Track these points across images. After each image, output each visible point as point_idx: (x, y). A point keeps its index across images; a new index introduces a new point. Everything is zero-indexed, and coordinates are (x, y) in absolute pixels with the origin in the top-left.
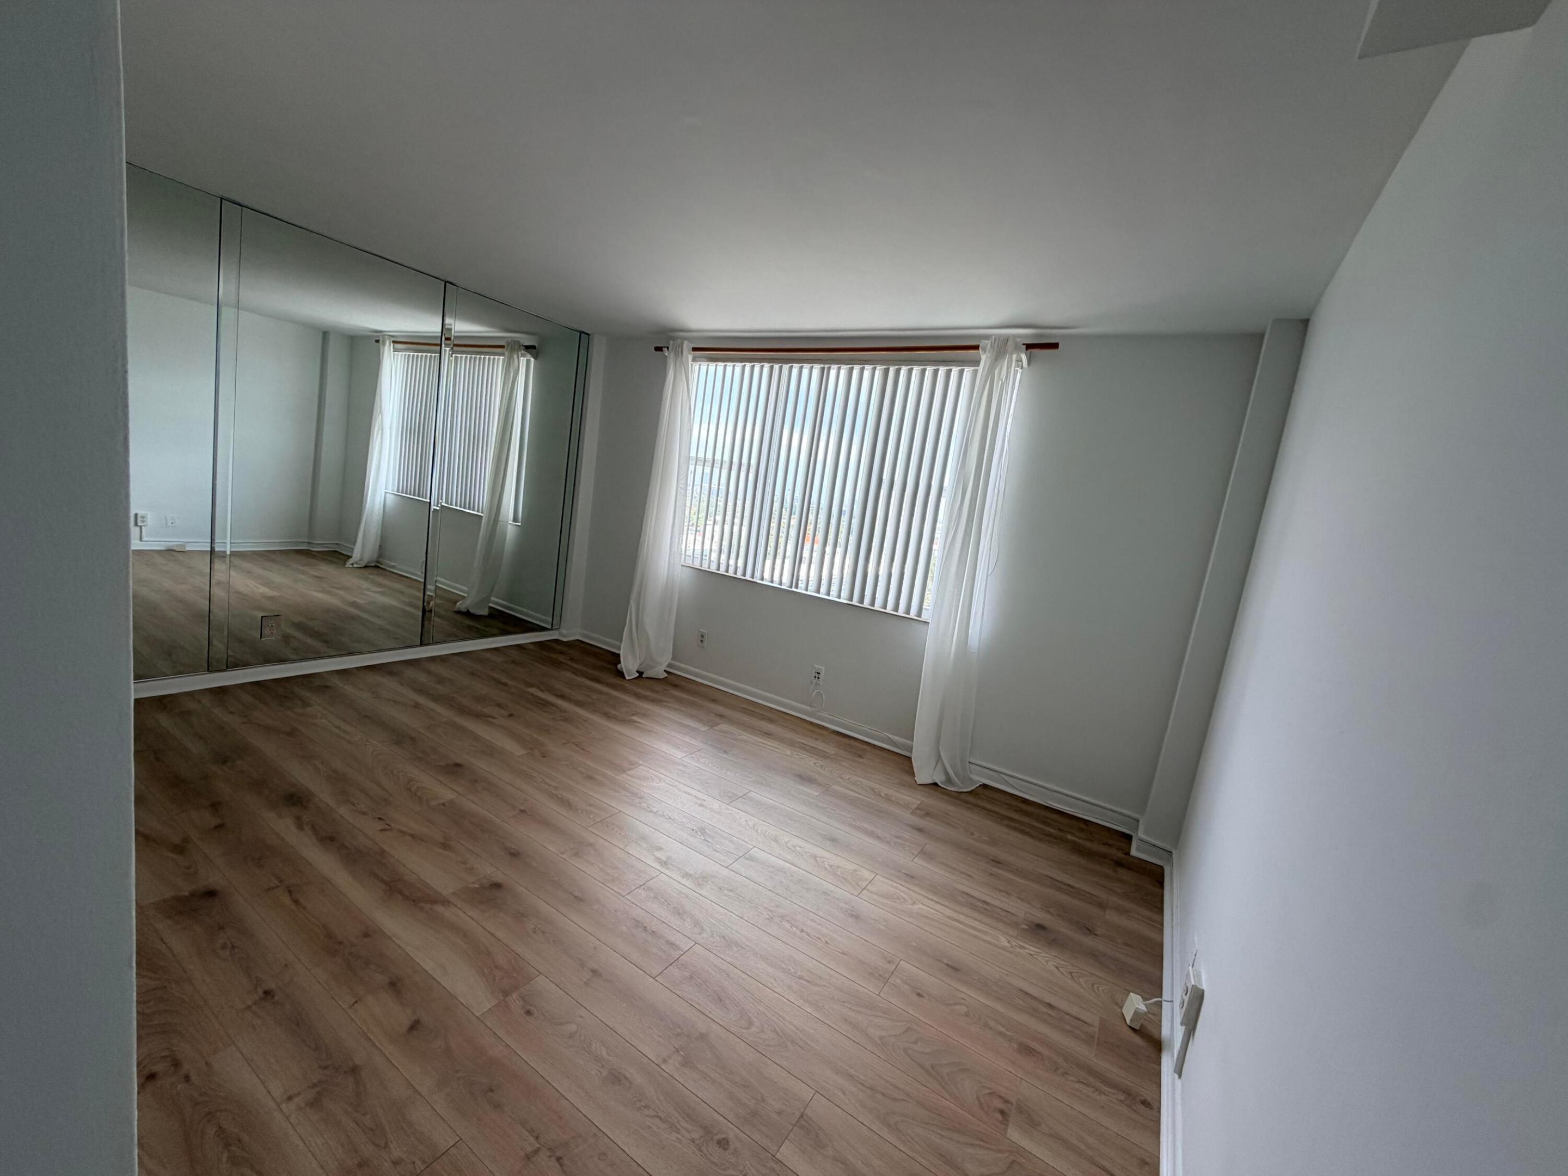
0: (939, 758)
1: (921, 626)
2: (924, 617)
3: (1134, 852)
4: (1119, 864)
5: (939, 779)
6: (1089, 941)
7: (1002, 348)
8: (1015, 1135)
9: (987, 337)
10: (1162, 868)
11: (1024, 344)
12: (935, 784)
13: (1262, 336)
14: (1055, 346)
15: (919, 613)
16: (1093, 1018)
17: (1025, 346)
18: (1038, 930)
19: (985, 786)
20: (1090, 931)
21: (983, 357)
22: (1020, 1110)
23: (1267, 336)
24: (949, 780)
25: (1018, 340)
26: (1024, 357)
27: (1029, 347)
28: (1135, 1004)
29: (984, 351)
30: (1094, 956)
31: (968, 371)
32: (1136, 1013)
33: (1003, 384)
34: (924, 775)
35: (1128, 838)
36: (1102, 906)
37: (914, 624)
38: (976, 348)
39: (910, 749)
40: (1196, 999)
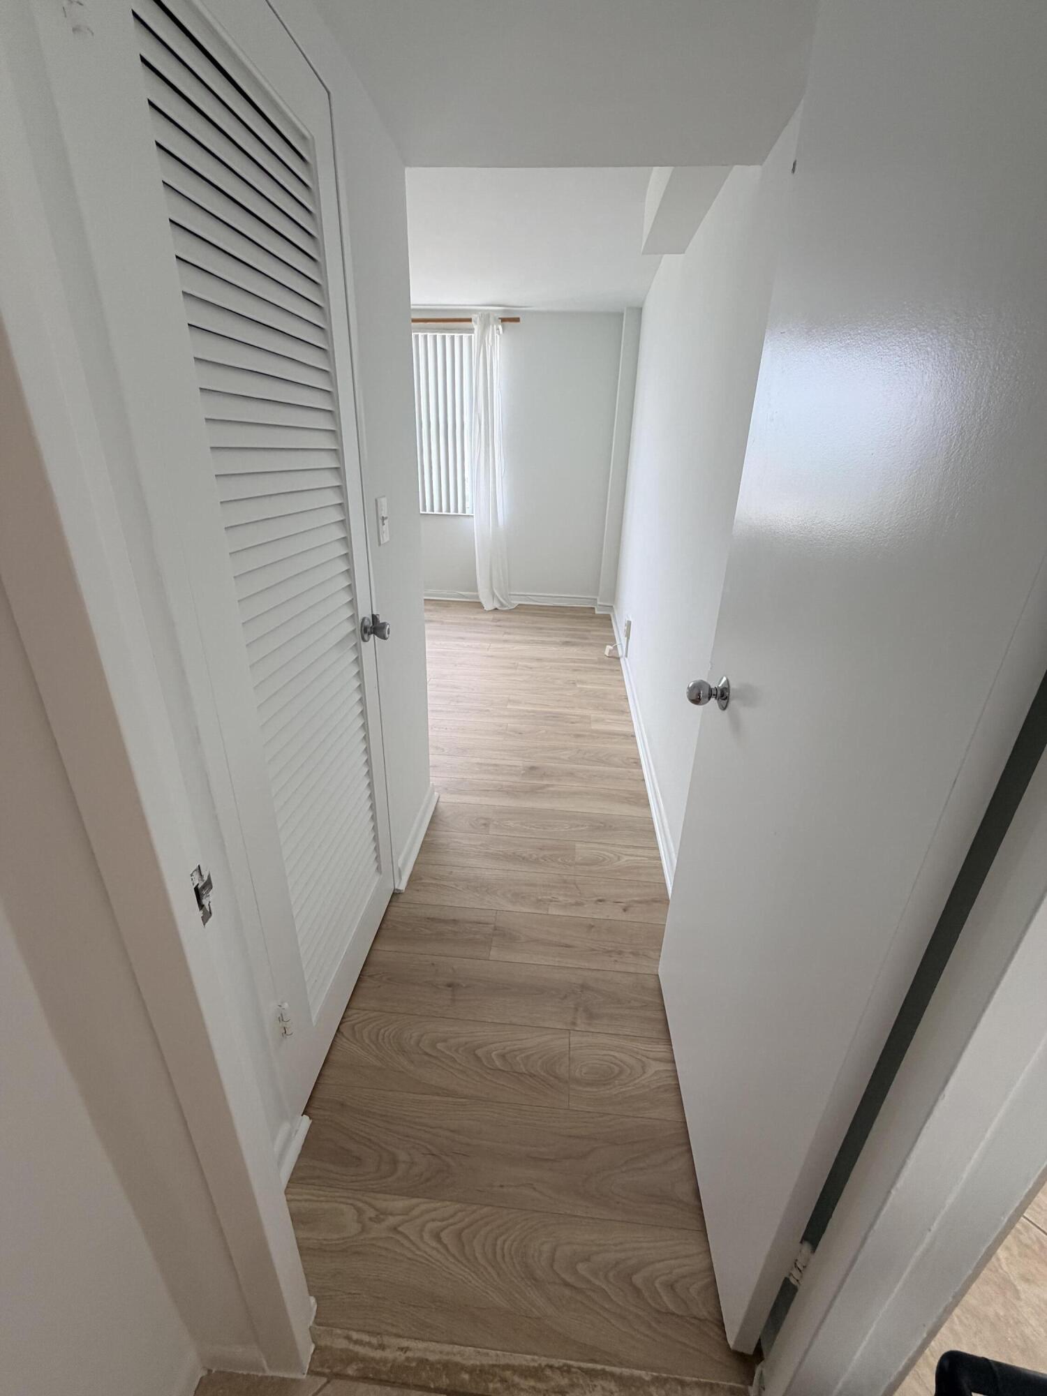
0: (494, 595)
1: (467, 519)
2: (468, 512)
3: (597, 612)
4: (592, 618)
5: (497, 606)
6: (587, 641)
7: (486, 321)
8: (578, 686)
9: (475, 311)
10: (609, 615)
11: (500, 318)
12: (496, 609)
13: (622, 314)
14: (517, 320)
15: (464, 511)
16: (595, 658)
17: (500, 320)
18: (566, 643)
19: (519, 605)
20: (586, 639)
21: (476, 327)
22: (578, 681)
23: (625, 313)
24: (502, 605)
25: (496, 315)
26: (500, 327)
27: (503, 320)
28: (609, 647)
29: (476, 322)
30: (591, 645)
31: (465, 336)
32: (610, 651)
33: (491, 347)
34: (488, 606)
35: (594, 608)
36: (589, 631)
37: (461, 518)
38: (470, 320)
39: (477, 597)
40: (629, 624)
